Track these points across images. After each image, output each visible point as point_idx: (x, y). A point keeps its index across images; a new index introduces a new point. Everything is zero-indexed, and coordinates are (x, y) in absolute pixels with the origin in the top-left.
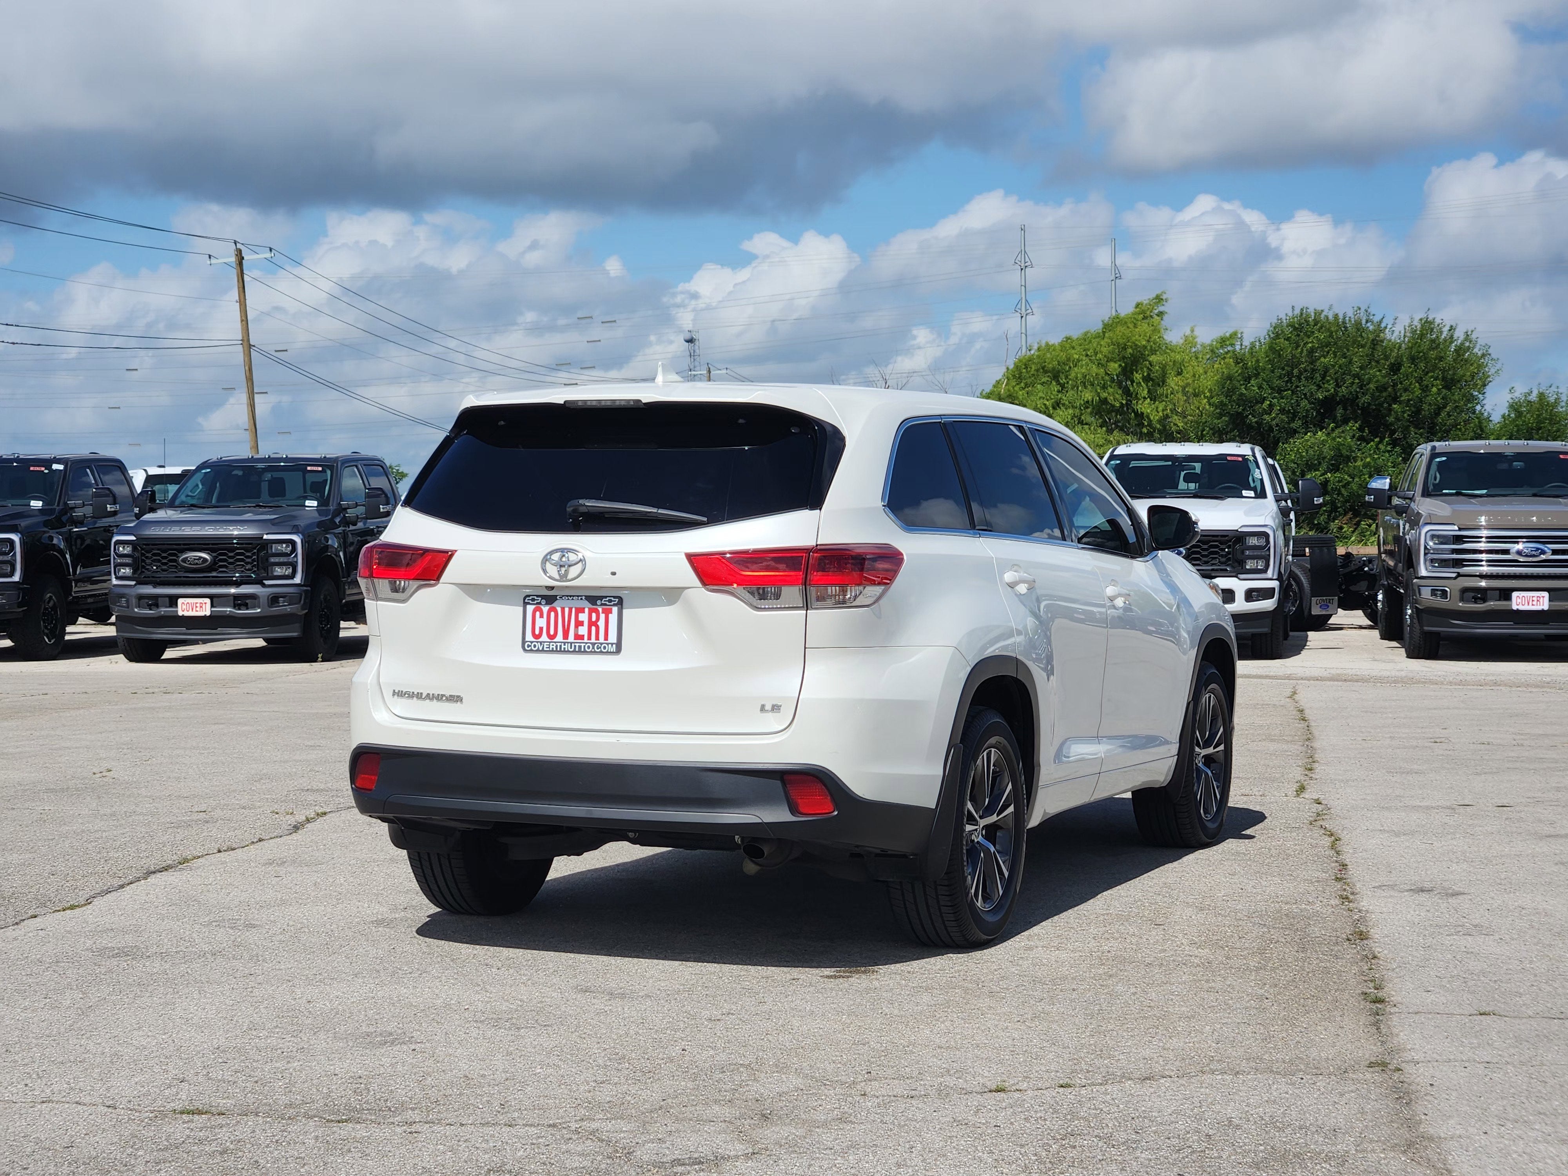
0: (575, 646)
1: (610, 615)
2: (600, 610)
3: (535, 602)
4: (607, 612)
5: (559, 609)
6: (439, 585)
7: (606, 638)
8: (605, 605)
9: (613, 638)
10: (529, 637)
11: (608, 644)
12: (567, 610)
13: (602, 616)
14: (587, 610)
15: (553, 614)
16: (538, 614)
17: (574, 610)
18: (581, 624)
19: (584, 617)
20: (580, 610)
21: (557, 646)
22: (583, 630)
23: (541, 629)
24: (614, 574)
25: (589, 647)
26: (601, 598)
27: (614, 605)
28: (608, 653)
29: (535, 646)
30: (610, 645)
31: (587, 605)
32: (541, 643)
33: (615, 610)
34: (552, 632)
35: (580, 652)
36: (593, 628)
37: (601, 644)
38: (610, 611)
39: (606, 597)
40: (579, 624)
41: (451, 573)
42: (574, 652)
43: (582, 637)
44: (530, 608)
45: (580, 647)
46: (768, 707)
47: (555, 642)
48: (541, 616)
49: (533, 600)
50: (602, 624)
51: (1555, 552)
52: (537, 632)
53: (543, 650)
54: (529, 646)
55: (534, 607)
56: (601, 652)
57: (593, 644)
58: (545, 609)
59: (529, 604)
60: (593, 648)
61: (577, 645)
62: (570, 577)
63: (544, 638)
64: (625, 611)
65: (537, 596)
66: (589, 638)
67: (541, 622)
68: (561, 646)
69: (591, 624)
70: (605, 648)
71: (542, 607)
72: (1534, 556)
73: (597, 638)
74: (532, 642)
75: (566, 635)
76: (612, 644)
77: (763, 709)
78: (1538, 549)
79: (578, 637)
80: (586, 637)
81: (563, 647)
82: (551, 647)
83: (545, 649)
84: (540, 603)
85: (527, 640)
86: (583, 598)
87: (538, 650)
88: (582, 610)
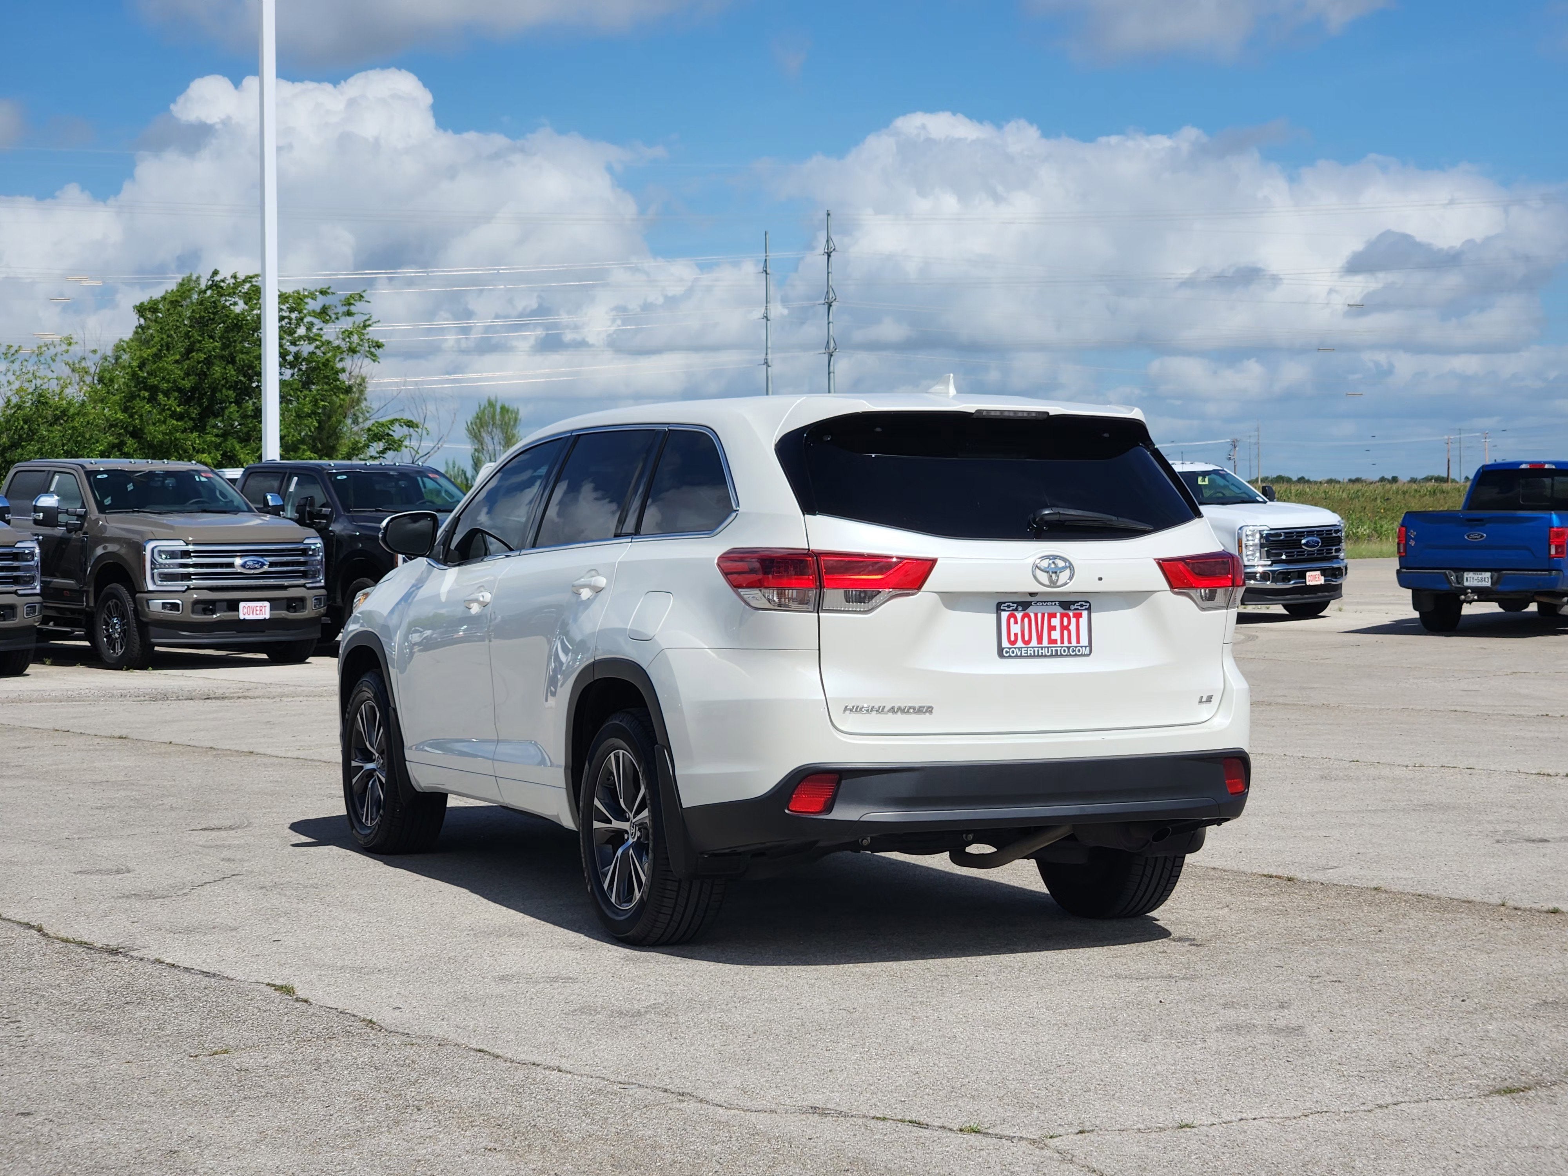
0: (1052, 651)
1: (1081, 619)
2: (1071, 614)
3: (1011, 609)
4: (1078, 616)
5: (1032, 615)
6: (920, 593)
7: (1078, 641)
8: (1077, 609)
9: (1084, 641)
10: (1005, 644)
11: (1082, 647)
12: (1039, 616)
13: (1073, 620)
14: (1058, 615)
15: (1026, 620)
16: (1012, 620)
17: (1046, 615)
18: (1054, 628)
19: (1056, 622)
20: (1052, 616)
21: (1034, 651)
22: (1056, 635)
23: (1016, 635)
24: (1100, 579)
25: (1064, 651)
26: (1074, 603)
27: (1086, 609)
28: (1082, 655)
29: (1013, 652)
30: (1084, 648)
31: (1059, 611)
32: (1019, 648)
33: (1085, 614)
34: (1026, 638)
35: (1057, 655)
36: (1066, 632)
37: (1076, 647)
38: (1080, 615)
39: (1078, 602)
40: (1052, 628)
41: (934, 581)
42: (1051, 656)
43: (1055, 641)
44: (1004, 615)
45: (1056, 651)
46: (1204, 699)
47: (1033, 648)
48: (1016, 622)
49: (1009, 606)
50: (1073, 627)
51: (272, 564)
52: (1012, 638)
53: (1021, 656)
54: (1007, 652)
55: (1008, 613)
56: (1076, 655)
57: (1069, 648)
58: (1019, 615)
59: (1004, 610)
60: (1069, 651)
61: (1054, 649)
62: (1059, 583)
63: (1020, 644)
64: (1092, 614)
65: (1013, 603)
66: (1062, 642)
67: (1016, 629)
68: (1038, 651)
69: (1064, 628)
70: (1079, 651)
71: (1016, 613)
72: (256, 568)
73: (1070, 642)
74: (1010, 648)
75: (1040, 641)
76: (1086, 647)
77: (1201, 702)
78: (258, 562)
79: (1052, 641)
80: (1059, 641)
81: (1040, 651)
82: (1029, 652)
83: (1023, 654)
84: (1016, 610)
85: (1003, 646)
86: (1057, 603)
87: (1016, 656)
88: (1054, 616)
